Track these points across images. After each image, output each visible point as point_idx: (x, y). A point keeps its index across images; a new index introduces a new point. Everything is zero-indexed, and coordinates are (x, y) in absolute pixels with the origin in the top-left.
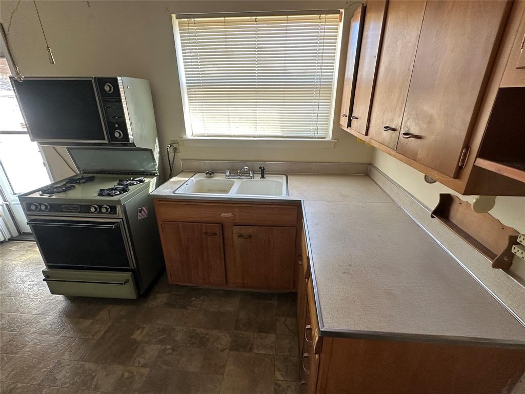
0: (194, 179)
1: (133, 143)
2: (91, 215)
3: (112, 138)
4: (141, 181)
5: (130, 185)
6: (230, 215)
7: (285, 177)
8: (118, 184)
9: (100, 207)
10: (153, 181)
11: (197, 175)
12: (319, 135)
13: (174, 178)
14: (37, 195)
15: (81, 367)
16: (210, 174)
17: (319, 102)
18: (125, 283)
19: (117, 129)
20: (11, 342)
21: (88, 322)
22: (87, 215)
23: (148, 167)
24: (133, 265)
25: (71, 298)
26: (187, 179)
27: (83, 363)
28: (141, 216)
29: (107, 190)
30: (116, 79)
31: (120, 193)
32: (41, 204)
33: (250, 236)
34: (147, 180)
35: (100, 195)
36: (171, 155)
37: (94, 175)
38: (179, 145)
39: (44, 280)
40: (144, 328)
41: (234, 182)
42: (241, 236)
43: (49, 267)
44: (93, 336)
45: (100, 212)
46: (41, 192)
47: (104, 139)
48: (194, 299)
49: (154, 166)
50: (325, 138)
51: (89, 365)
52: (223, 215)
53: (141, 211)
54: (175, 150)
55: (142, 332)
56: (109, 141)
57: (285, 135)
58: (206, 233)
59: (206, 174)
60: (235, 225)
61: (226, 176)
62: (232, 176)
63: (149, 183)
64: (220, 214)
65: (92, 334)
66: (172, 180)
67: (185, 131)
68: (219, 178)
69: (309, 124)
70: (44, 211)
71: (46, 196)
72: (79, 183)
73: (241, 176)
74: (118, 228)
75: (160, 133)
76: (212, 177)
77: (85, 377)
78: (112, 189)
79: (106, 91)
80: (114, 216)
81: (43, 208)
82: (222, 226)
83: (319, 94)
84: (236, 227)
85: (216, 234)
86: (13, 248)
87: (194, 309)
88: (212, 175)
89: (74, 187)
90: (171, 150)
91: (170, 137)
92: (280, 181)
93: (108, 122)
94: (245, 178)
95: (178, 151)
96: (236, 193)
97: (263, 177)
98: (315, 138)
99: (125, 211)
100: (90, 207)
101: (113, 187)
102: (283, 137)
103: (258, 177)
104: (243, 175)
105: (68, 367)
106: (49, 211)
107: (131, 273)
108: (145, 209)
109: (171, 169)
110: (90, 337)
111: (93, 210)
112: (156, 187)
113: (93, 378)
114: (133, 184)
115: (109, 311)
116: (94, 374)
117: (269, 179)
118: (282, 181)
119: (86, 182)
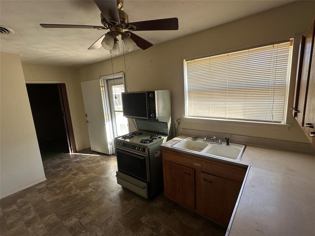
0: (185, 140)
1: (158, 119)
2: (136, 151)
3: (150, 117)
4: (160, 138)
5: (154, 139)
6: (200, 165)
7: (244, 147)
8: (150, 138)
9: (140, 148)
10: (165, 138)
11: (188, 138)
12: (274, 120)
13: (176, 138)
14: (120, 139)
15: (117, 224)
16: (195, 138)
17: (274, 98)
18: (144, 188)
19: (152, 113)
20: (100, 200)
21: (126, 202)
22: (134, 150)
23: (165, 131)
24: (148, 180)
25: (124, 188)
26: (181, 139)
27: (119, 222)
28: (156, 155)
29: (144, 140)
30: (154, 92)
31: (149, 143)
32: (121, 143)
33: (211, 182)
34: (163, 137)
35: (141, 142)
36: (177, 126)
37: (142, 132)
38: (181, 121)
39: (116, 176)
40: (147, 217)
41: (208, 145)
42: (205, 180)
43: (119, 170)
44: (126, 210)
45: (139, 150)
46: (122, 137)
47: (147, 117)
48: (175, 211)
49: (168, 130)
50: (280, 122)
51: (120, 224)
52: (195, 164)
53: (156, 153)
54: (179, 123)
55: (145, 218)
56: (148, 118)
57: (246, 118)
58: (185, 173)
59: (193, 138)
60: (202, 172)
61: (204, 140)
62: (208, 141)
63: (163, 138)
64: (194, 163)
65: (126, 209)
66: (174, 139)
67: (185, 114)
68: (200, 141)
69: (266, 112)
70: (121, 146)
71: (123, 140)
72: (136, 135)
73: (213, 142)
74: (145, 159)
75: (172, 114)
76: (196, 140)
77: (118, 229)
78: (146, 140)
79: (150, 97)
80: (144, 153)
81: (121, 144)
82: (195, 170)
83: (274, 92)
84: (202, 173)
85: (191, 175)
86: (112, 159)
87: (174, 217)
88: (196, 139)
89: (133, 136)
90: (177, 123)
91: (177, 116)
92: (239, 149)
93: (149, 110)
94: (215, 143)
95: (180, 124)
96: (206, 153)
97: (228, 144)
98: (271, 122)
99: (149, 152)
100: (136, 147)
101: (147, 139)
102: (245, 120)
103: (224, 144)
104: (215, 142)
105: (113, 221)
106: (123, 146)
107: (147, 184)
108: (159, 152)
109: (176, 132)
110: (125, 210)
111: (137, 148)
112: (167, 141)
113: (120, 232)
114: (156, 139)
115: (135, 201)
116: (121, 230)
117: (233, 146)
118: (241, 149)
119: (139, 135)
